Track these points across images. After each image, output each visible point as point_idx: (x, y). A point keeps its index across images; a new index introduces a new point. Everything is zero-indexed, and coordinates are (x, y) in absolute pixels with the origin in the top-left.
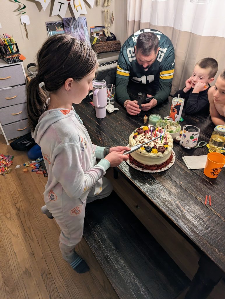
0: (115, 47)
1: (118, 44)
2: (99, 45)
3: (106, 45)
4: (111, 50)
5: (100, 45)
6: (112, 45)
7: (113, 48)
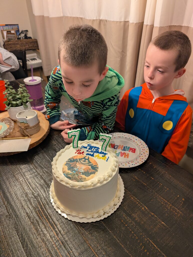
0: (30, 46)
1: (35, 42)
2: (9, 43)
3: (19, 43)
4: (25, 48)
5: (11, 42)
6: (26, 43)
7: (27, 46)
